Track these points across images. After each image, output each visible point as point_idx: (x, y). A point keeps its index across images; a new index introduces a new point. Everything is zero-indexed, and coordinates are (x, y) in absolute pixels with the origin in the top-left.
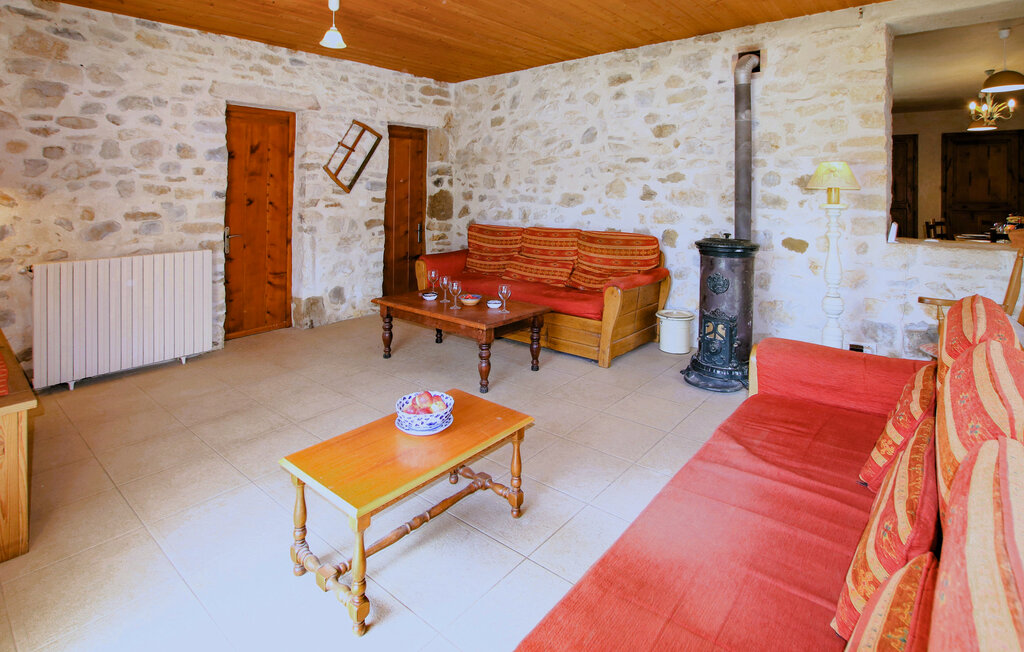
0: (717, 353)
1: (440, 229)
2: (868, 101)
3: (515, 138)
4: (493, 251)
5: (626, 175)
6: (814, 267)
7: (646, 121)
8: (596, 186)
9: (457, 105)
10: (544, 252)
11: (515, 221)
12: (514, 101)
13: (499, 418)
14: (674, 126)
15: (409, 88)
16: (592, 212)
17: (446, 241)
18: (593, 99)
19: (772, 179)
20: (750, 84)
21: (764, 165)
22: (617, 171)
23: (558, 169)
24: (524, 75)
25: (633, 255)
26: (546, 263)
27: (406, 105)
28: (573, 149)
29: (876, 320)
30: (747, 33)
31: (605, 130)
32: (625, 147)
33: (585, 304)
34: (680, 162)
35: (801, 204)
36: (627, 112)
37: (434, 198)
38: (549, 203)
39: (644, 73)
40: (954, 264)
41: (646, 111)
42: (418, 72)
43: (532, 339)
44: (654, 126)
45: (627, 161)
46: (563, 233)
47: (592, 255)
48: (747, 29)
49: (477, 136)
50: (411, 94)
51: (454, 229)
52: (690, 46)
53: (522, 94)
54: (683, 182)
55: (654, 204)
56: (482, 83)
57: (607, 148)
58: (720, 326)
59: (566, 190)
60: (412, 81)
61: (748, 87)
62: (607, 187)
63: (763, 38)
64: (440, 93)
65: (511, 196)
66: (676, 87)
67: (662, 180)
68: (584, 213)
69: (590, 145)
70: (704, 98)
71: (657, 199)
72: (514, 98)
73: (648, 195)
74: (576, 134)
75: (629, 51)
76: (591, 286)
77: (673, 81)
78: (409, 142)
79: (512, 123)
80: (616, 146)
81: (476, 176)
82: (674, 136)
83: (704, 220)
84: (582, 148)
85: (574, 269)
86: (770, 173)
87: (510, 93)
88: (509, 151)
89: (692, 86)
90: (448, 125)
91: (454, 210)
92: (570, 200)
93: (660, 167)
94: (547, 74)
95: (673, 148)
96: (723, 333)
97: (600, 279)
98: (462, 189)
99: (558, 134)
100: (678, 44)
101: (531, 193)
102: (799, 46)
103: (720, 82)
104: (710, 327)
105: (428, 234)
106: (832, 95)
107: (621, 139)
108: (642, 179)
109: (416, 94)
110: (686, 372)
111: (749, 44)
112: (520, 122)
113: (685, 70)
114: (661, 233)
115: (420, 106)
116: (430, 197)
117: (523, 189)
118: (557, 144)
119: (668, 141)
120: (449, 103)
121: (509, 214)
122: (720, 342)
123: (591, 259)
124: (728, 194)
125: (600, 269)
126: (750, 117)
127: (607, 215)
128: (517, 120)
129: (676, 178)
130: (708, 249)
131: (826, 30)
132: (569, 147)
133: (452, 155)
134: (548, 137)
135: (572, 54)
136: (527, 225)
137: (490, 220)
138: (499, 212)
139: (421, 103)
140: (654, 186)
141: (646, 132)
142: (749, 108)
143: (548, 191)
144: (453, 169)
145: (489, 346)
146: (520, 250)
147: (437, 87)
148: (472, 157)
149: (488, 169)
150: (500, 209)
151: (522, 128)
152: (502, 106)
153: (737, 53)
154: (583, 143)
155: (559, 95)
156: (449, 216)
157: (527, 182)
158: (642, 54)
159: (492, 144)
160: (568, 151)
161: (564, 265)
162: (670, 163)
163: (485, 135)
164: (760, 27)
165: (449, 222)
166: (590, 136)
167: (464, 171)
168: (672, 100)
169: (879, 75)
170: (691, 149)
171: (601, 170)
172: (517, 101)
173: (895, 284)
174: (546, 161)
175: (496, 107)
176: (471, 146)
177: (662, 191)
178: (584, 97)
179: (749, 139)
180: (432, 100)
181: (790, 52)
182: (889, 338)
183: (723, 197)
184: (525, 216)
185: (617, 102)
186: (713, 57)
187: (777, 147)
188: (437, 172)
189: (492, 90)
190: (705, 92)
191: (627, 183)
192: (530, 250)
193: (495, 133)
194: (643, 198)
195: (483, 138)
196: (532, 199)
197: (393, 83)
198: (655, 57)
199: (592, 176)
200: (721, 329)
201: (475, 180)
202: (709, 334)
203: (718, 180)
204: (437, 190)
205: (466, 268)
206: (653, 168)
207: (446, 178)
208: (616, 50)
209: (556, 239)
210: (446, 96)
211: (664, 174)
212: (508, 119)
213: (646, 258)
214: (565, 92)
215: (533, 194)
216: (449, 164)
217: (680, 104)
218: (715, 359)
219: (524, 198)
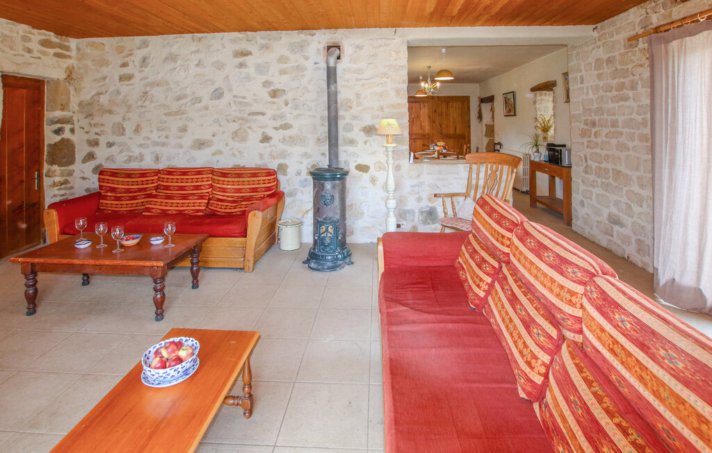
0: (329, 245)
1: (62, 175)
2: (399, 83)
3: (146, 93)
4: (128, 191)
5: (248, 125)
6: (373, 180)
7: (264, 86)
8: (223, 133)
9: (79, 59)
10: (182, 188)
11: (148, 163)
12: (144, 60)
13: (233, 342)
14: (284, 91)
15: (26, 39)
16: (221, 153)
17: (68, 185)
18: (219, 66)
19: (349, 128)
20: (336, 67)
21: (344, 118)
22: (240, 121)
23: (188, 119)
24: (155, 41)
25: (259, 184)
26: (185, 197)
27: (23, 56)
28: (203, 104)
29: (406, 208)
30: (333, 34)
31: (230, 90)
32: (247, 104)
33: (231, 227)
34: (289, 115)
35: (365, 143)
36: (248, 78)
37: (54, 147)
38: (181, 147)
39: (261, 51)
40: (440, 173)
41: (263, 78)
42: (37, 24)
43: (192, 263)
44: (269, 90)
45: (249, 115)
46: (199, 172)
47: (225, 186)
48: (333, 31)
49: (104, 89)
50: (28, 45)
51: (77, 174)
52: (296, 37)
53: (152, 56)
54: (291, 129)
55: (270, 146)
56: (109, 42)
57: (233, 104)
58: (330, 227)
59: (197, 136)
60: (31, 33)
61: (335, 68)
62: (232, 134)
63: (342, 38)
64: (61, 47)
65: (143, 142)
66: (286, 63)
67: (276, 129)
68: (214, 154)
69: (217, 102)
70: (305, 73)
71: (272, 142)
72: (144, 59)
73: (266, 139)
74: (205, 93)
75: (249, 33)
76: (228, 211)
77: (283, 59)
78: (24, 91)
79: (142, 79)
80: (240, 103)
81: (102, 125)
82: (284, 97)
83: (306, 155)
84: (211, 103)
85: (209, 199)
86: (347, 124)
87: (140, 54)
88: (139, 104)
89: (296, 64)
90: (70, 77)
91: (77, 156)
92: (201, 144)
93: (274, 119)
94: (177, 42)
95: (284, 106)
96: (331, 231)
97: (234, 204)
98: (86, 137)
99: (188, 91)
100: (286, 34)
101: (163, 140)
102: (363, 46)
103: (316, 63)
104: (323, 228)
105: (47, 182)
106: (381, 78)
107: (244, 98)
108: (261, 127)
109: (35, 46)
110: (307, 261)
111: (334, 41)
112: (151, 79)
113: (291, 52)
114: (276, 166)
115: (39, 58)
116: (50, 145)
117: (155, 136)
118: (188, 99)
119: (280, 101)
120: (70, 57)
121: (141, 158)
122: (330, 237)
123: (224, 190)
124: (321, 137)
125: (232, 197)
126: (336, 88)
127: (234, 155)
128: (147, 78)
129: (286, 127)
130: (318, 176)
131: (378, 39)
132: (200, 102)
133: (74, 105)
134: (178, 94)
135: (203, 29)
136: (161, 166)
137: (120, 163)
138: (130, 157)
139: (40, 55)
140: (270, 132)
141: (264, 94)
142: (336, 82)
143: (180, 137)
144: (75, 119)
145: (163, 278)
146: (157, 188)
147: (57, 41)
148: (97, 107)
149: (117, 118)
150: (131, 154)
151: (152, 85)
152: (131, 64)
153: (326, 46)
154: (212, 99)
155: (189, 60)
156: (71, 161)
157: (158, 130)
158: (260, 37)
159: (121, 97)
160: (198, 105)
161: (201, 197)
162: (282, 116)
163: (112, 88)
164: (340, 31)
165: (71, 167)
166: (218, 94)
167: (88, 120)
168: (283, 72)
169: (404, 69)
170: (296, 108)
171: (228, 121)
172: (148, 61)
173: (414, 186)
174: (177, 113)
175: (124, 65)
176: (96, 98)
177: (277, 136)
178: (212, 64)
179: (336, 102)
180: (52, 53)
181: (358, 50)
182: (412, 217)
183: (319, 140)
184: (157, 159)
185: (241, 70)
186: (310, 46)
187: (351, 108)
188: (58, 122)
189: (120, 50)
190: (306, 69)
191: (249, 131)
192: (167, 188)
193: (124, 88)
194: (261, 142)
195: (111, 90)
196: (164, 144)
197: (7, 33)
198: (269, 40)
199: (220, 125)
200: (331, 229)
201: (102, 128)
202: (323, 233)
203: (315, 128)
204: (58, 138)
205: (99, 210)
206: (269, 120)
207: (67, 127)
208: (239, 31)
209: (192, 177)
210: (67, 50)
211: (278, 124)
212: (138, 76)
213: (269, 185)
214: (194, 59)
215: (165, 140)
216: (71, 114)
217: (289, 76)
218: (328, 249)
219: (156, 144)
